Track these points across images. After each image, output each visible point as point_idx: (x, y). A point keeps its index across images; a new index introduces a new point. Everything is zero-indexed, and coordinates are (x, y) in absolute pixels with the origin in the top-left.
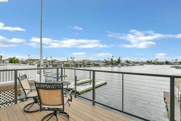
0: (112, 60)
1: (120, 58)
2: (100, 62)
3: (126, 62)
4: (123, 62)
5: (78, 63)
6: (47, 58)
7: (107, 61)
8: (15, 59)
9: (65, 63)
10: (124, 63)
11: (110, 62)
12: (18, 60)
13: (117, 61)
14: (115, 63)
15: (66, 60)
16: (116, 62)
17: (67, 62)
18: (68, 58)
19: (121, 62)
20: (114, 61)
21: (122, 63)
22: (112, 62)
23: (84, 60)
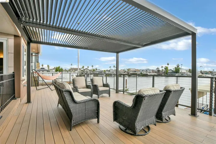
0: (166, 68)
1: (178, 66)
2: (149, 71)
3: (189, 71)
4: (183, 71)
5: (122, 73)
6: (88, 67)
7: (160, 70)
8: (60, 68)
9: (107, 73)
10: (184, 73)
11: (164, 71)
12: (63, 70)
13: (174, 70)
14: (171, 73)
15: (109, 69)
16: (172, 71)
17: (109, 71)
18: (110, 67)
19: (180, 71)
20: (170, 70)
21: (181, 73)
22: (167, 71)
23: (128, 70)
